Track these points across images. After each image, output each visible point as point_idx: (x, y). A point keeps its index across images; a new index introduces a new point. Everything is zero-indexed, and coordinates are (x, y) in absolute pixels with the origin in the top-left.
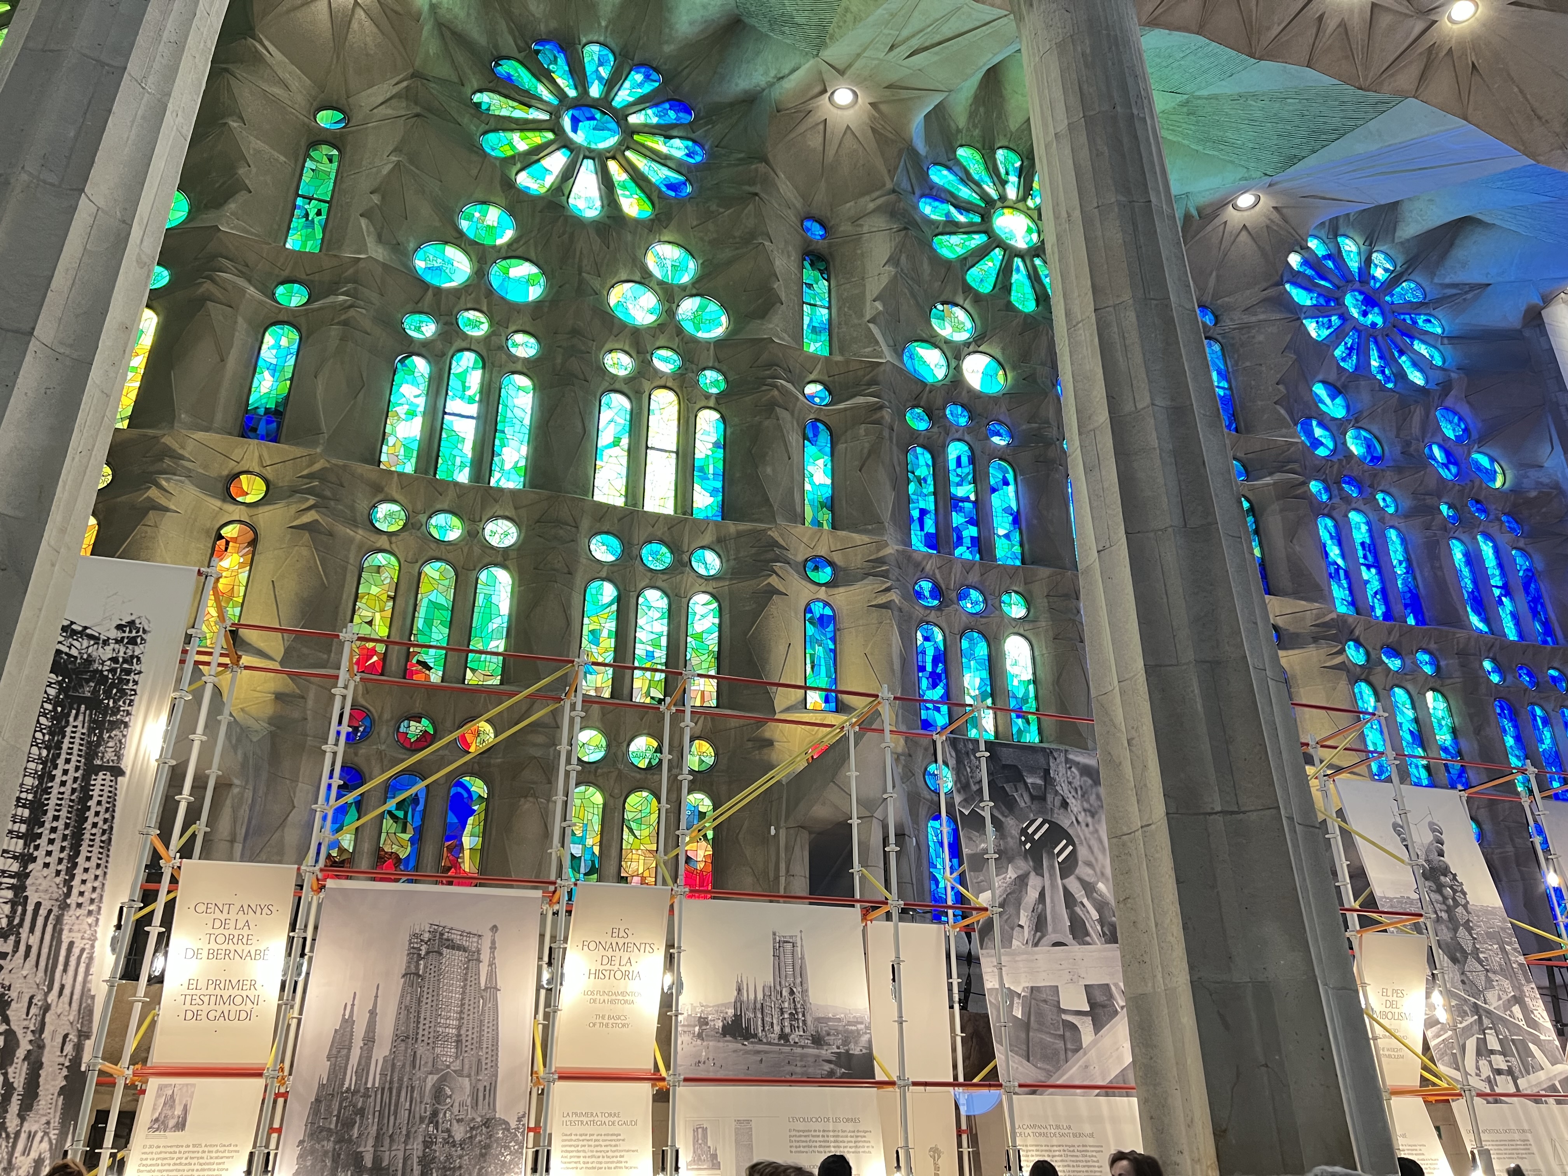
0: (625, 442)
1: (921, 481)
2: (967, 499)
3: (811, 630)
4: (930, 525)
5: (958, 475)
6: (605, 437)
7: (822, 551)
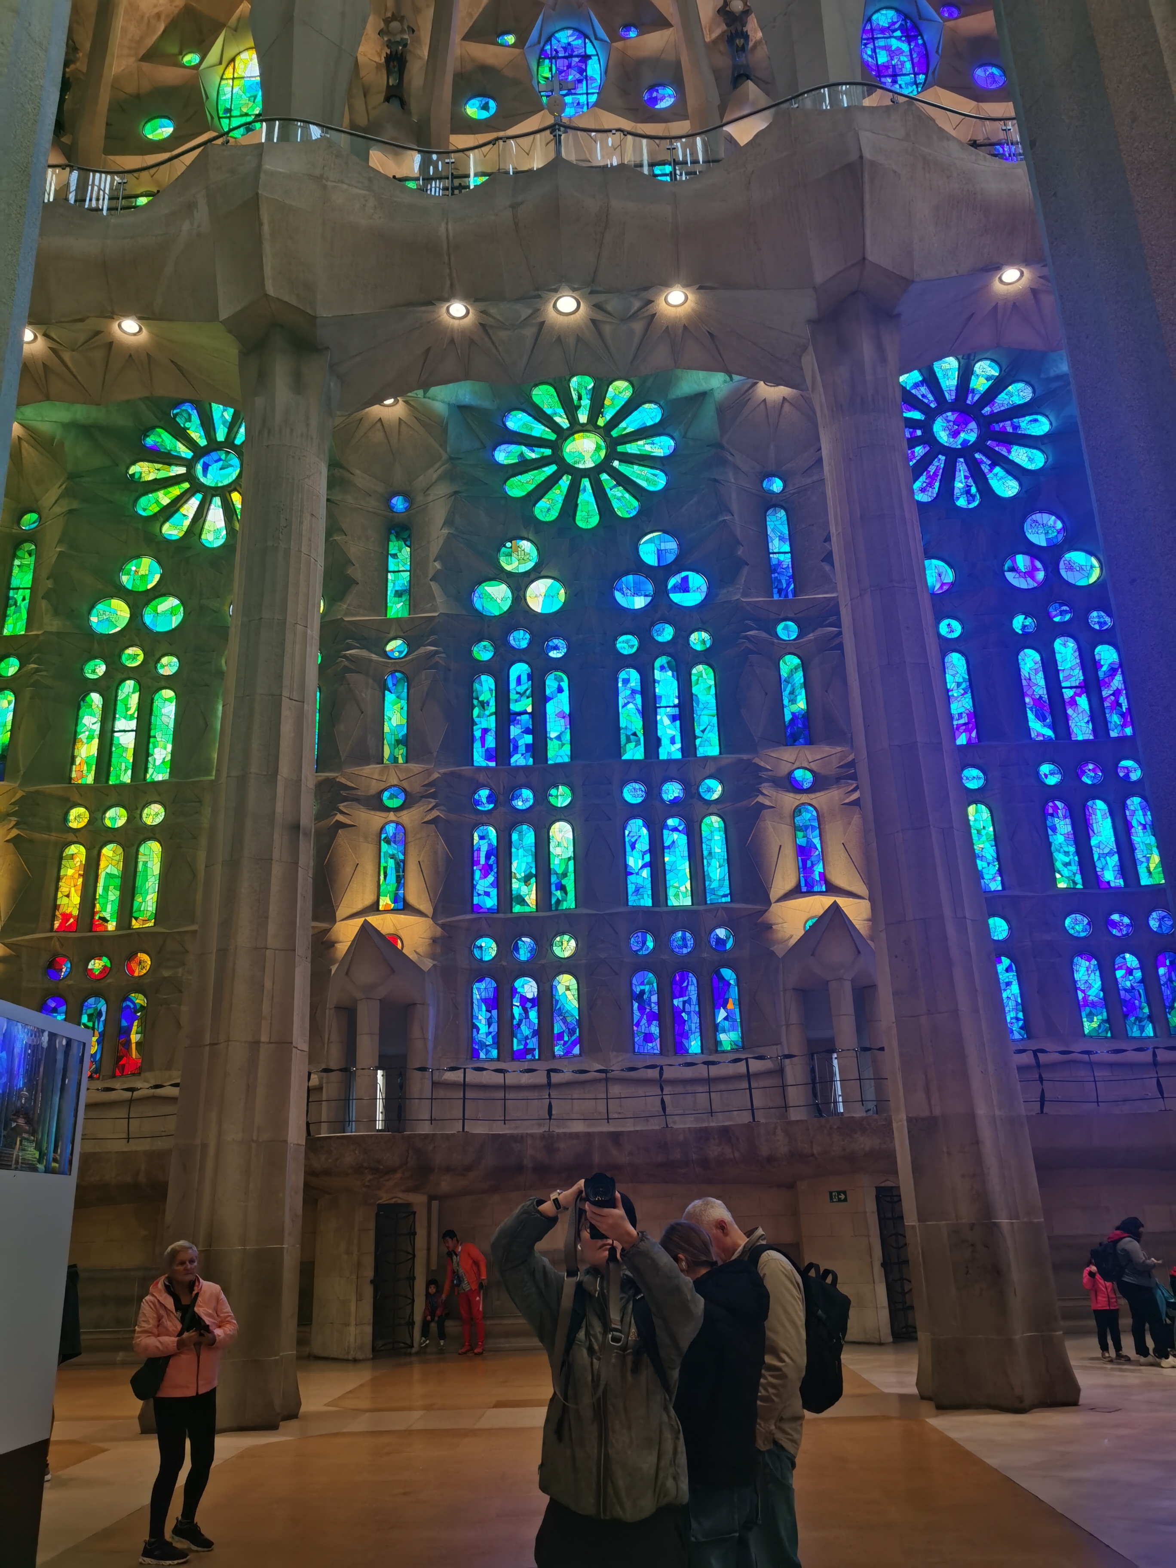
1: (483, 705)
2: (525, 712)
3: (384, 847)
4: (491, 741)
5: (517, 693)
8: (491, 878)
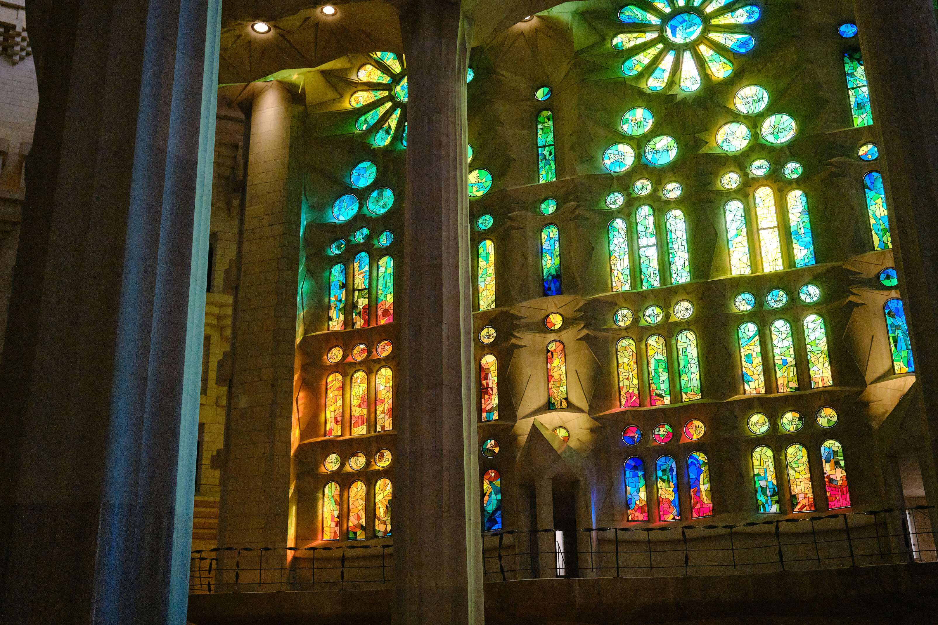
0: (744, 231)
3: (890, 320)
6: (732, 233)
7: (890, 264)
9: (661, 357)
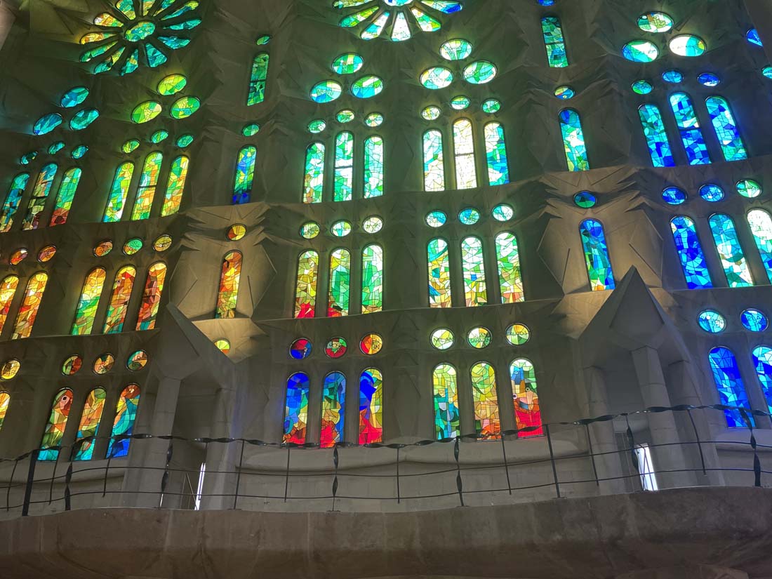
0: (440, 156)
1: (653, 125)
2: (693, 128)
3: (586, 239)
4: (666, 151)
5: (681, 114)
6: (428, 156)
7: (585, 186)
8: (698, 260)
9: (344, 270)
